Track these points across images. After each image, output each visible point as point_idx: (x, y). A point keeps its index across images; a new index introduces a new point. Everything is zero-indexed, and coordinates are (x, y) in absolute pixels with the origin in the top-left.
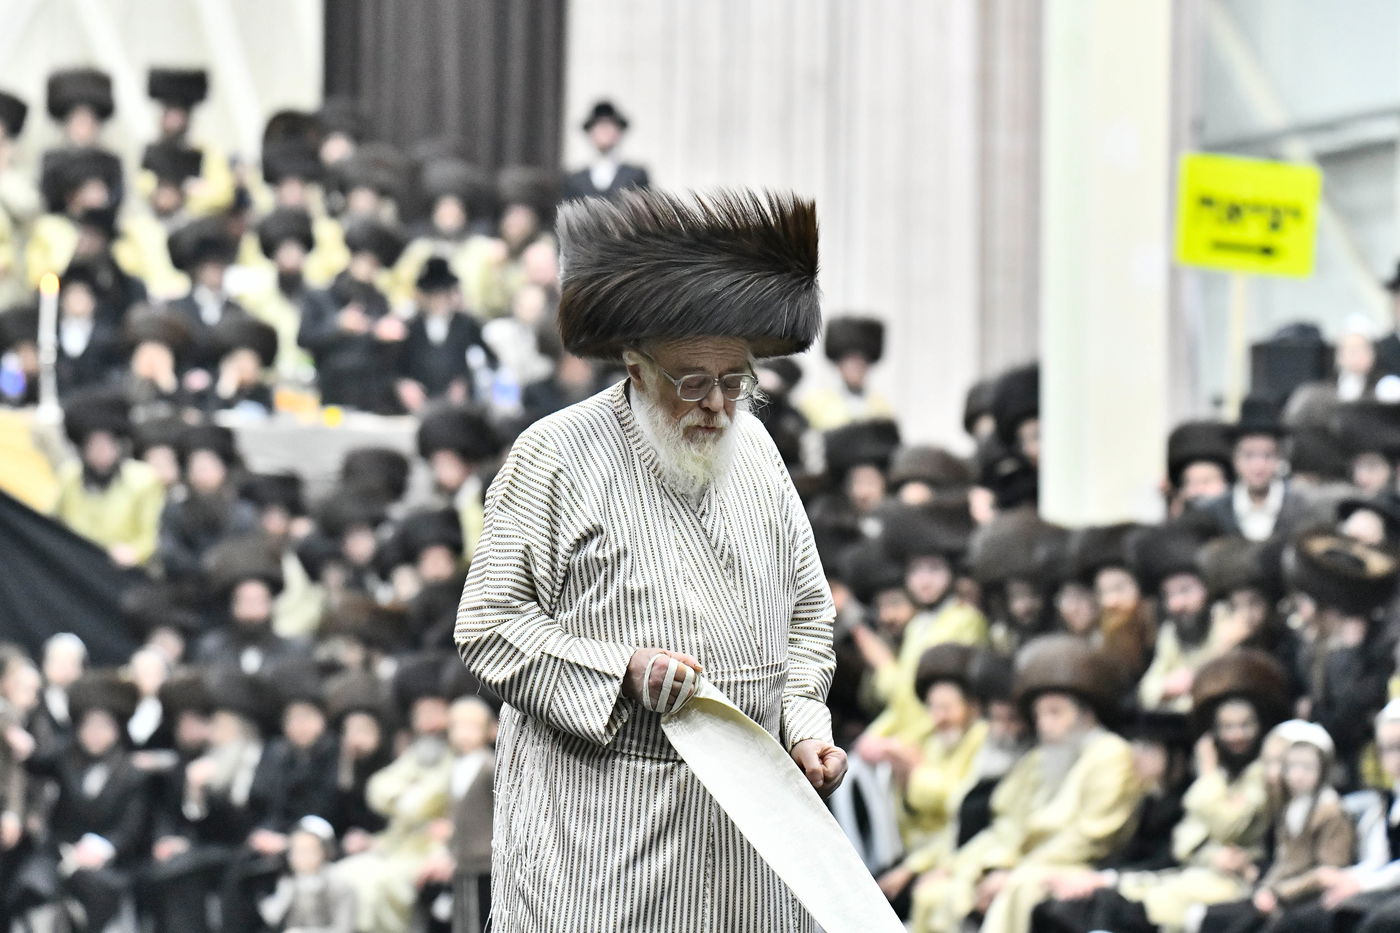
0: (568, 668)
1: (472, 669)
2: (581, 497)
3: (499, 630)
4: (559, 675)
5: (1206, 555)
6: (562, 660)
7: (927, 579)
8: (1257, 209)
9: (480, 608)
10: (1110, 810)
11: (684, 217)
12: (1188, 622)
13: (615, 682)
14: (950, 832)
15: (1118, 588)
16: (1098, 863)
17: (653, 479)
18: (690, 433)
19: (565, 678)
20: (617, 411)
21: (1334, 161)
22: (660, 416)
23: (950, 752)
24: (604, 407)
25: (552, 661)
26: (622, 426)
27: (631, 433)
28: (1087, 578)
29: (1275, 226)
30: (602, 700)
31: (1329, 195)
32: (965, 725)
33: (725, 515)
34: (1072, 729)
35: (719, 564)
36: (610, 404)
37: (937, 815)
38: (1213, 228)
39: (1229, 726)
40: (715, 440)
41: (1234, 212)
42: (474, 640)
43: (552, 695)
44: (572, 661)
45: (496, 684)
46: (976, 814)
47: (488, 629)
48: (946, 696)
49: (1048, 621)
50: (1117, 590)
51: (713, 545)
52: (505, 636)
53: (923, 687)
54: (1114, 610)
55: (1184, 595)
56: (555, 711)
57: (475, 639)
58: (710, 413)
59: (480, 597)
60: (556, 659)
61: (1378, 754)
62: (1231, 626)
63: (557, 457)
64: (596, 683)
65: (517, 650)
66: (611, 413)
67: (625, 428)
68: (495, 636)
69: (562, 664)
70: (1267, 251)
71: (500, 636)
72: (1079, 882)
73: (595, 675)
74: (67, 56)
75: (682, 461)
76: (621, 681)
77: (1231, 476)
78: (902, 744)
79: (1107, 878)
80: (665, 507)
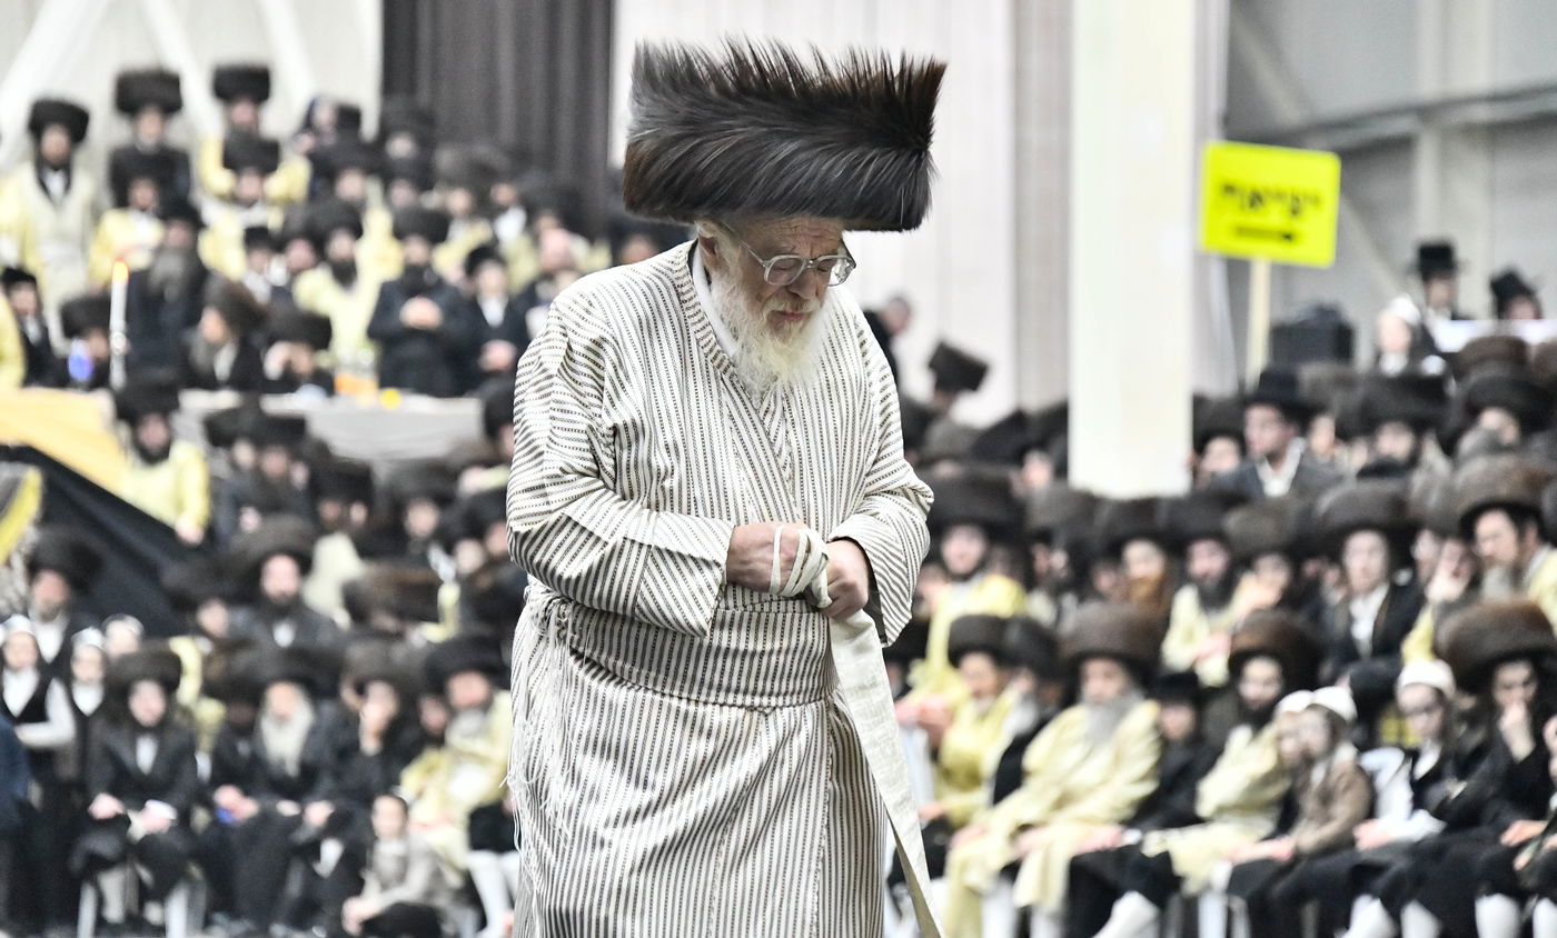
0: (657, 555)
1: (536, 560)
2: (627, 377)
3: (568, 511)
4: (645, 564)
5: (1233, 521)
6: (649, 546)
7: (964, 547)
8: (1279, 196)
9: (543, 486)
12: (1210, 584)
13: (716, 569)
14: (983, 794)
15: (1146, 560)
16: (1128, 824)
17: (711, 369)
18: (776, 323)
19: (653, 567)
20: (677, 283)
23: (983, 716)
24: (662, 276)
25: (636, 547)
26: (681, 302)
27: (690, 313)
28: (1114, 552)
29: (1295, 212)
30: (701, 591)
32: (999, 690)
33: (788, 415)
34: (1120, 692)
35: (781, 475)
36: (670, 273)
37: (973, 775)
38: (1236, 214)
39: (1252, 681)
40: (801, 328)
41: (1256, 199)
42: (536, 527)
43: (638, 587)
44: (662, 547)
45: (569, 580)
46: (1009, 777)
47: (556, 510)
48: (977, 664)
49: (1081, 584)
50: (1143, 560)
51: (777, 452)
52: (575, 518)
53: (954, 656)
54: (1142, 581)
55: (1207, 560)
56: (643, 606)
57: (539, 525)
58: (801, 302)
59: (540, 475)
60: (641, 545)
63: (606, 327)
64: (691, 572)
65: (591, 534)
66: (670, 284)
67: (685, 306)
68: (564, 519)
69: (648, 552)
70: (1288, 237)
71: (569, 519)
73: (691, 562)
76: (724, 567)
77: (1243, 446)
80: (724, 404)
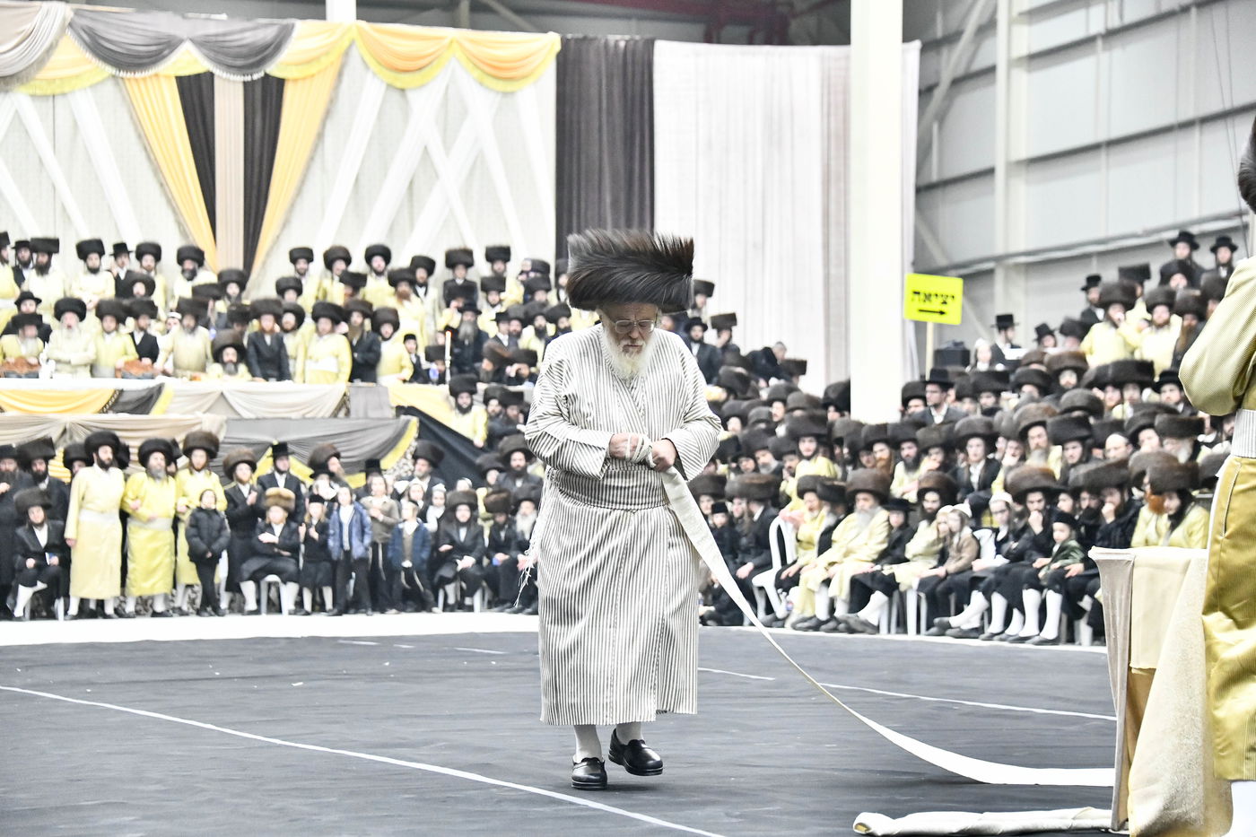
0: (581, 446)
3: (547, 430)
4: (575, 449)
5: (920, 433)
6: (578, 442)
7: (807, 446)
8: (937, 295)
9: (535, 421)
10: (882, 543)
11: (614, 245)
12: (910, 460)
13: (602, 451)
14: (816, 549)
16: (876, 562)
18: (626, 349)
19: (579, 451)
21: (967, 278)
22: (612, 340)
23: (814, 518)
25: (572, 443)
28: (869, 448)
29: (944, 302)
30: (597, 460)
31: (966, 293)
32: (820, 508)
34: (871, 507)
37: (810, 543)
38: (919, 303)
39: (927, 501)
40: (638, 352)
41: (928, 297)
43: (572, 460)
44: (583, 442)
45: (548, 457)
46: (825, 543)
47: (542, 430)
49: (854, 461)
50: (881, 451)
52: (549, 432)
53: (801, 494)
54: (881, 459)
55: (908, 450)
56: (575, 467)
57: (535, 437)
58: (633, 340)
59: (535, 416)
60: (575, 442)
61: (991, 514)
62: (931, 462)
64: (594, 452)
65: (555, 438)
69: (578, 444)
70: (942, 313)
71: (546, 433)
72: (868, 568)
73: (594, 448)
74: (456, 244)
75: (622, 363)
76: (607, 450)
77: (925, 402)
78: (794, 514)
79: (878, 567)
80: (615, 386)
